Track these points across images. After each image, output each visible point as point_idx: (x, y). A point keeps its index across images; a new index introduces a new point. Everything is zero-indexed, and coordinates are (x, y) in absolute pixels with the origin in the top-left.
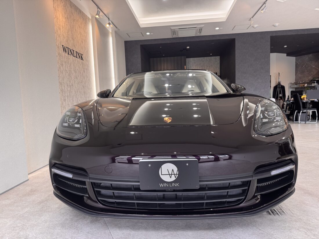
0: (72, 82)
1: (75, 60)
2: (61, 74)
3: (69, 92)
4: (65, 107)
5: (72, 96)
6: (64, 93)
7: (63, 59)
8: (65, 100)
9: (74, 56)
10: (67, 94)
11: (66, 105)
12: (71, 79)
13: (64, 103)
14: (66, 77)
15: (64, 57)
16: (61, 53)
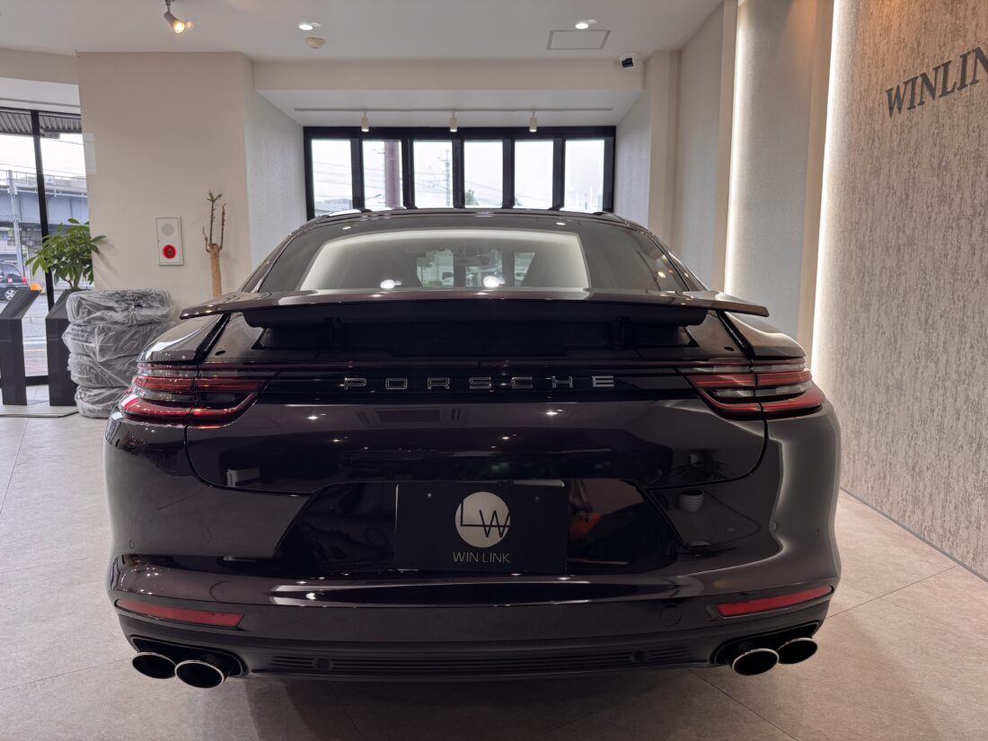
0: (913, 229)
1: (950, 108)
2: (866, 210)
3: (891, 276)
4: (864, 332)
5: (901, 290)
6: (867, 280)
8: (867, 306)
9: (945, 93)
10: (881, 282)
11: (868, 325)
12: (911, 216)
13: (864, 315)
14: (886, 215)
15: (891, 135)
16: (877, 129)
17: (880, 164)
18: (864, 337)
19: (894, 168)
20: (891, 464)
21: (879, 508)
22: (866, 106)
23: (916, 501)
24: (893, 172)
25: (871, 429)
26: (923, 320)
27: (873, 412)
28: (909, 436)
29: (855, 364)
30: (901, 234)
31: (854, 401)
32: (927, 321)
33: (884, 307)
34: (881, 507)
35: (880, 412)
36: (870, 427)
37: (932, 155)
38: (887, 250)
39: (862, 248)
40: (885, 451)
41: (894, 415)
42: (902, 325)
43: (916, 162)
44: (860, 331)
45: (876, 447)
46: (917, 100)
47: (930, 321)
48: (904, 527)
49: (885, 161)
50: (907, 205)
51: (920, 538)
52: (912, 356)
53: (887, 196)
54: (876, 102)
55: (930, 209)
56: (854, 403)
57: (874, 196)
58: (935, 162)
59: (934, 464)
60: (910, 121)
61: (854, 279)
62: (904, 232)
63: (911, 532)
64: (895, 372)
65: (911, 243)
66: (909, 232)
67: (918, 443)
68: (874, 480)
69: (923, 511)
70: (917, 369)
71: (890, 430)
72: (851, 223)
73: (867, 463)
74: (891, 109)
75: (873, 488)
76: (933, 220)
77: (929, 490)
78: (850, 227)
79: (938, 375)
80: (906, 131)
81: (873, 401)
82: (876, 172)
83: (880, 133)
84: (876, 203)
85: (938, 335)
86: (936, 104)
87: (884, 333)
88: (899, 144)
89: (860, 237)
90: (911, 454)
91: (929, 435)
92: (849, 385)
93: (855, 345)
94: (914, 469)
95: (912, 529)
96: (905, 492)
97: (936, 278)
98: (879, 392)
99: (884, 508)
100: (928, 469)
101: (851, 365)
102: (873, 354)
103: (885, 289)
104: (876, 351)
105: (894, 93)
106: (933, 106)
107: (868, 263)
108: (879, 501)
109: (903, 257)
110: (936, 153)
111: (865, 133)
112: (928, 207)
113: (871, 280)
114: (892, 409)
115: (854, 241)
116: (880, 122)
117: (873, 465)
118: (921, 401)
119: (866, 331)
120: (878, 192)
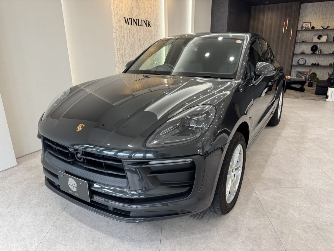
0: (136, 52)
1: (140, 29)
2: (122, 46)
7: (125, 31)
12: (134, 49)
14: (128, 48)
15: (127, 29)
16: (122, 26)
17: (124, 35)
19: (129, 37)
22: (117, 18)
30: (133, 53)
37: (137, 37)
38: (130, 56)
39: (122, 55)
43: (134, 37)
46: (133, 24)
49: (126, 35)
50: (133, 46)
53: (128, 43)
54: (121, 19)
55: (139, 48)
60: (132, 28)
66: (135, 52)
74: (126, 23)
80: (131, 30)
105: (126, 19)
106: (136, 27)
116: (123, 24)
120: (125, 42)
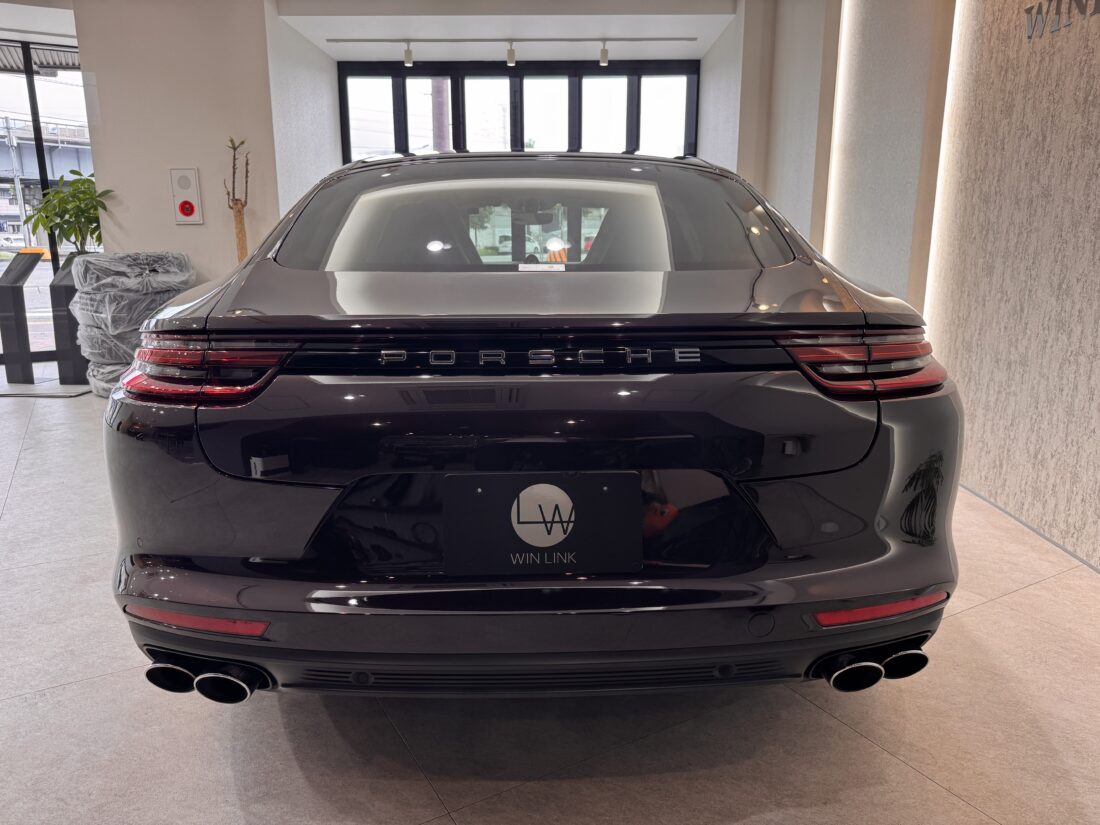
0: (1050, 178)
2: (994, 156)
3: (1020, 234)
4: (984, 300)
5: (1031, 250)
6: (991, 237)
8: (990, 270)
10: (1008, 241)
11: (990, 291)
12: (1047, 162)
13: (986, 280)
14: (1018, 161)
15: (1028, 64)
16: (1011, 57)
17: (1013, 100)
18: (984, 305)
19: (1030, 104)
20: (1009, 451)
21: (992, 500)
22: (1000, 29)
23: (1037, 493)
24: (1028, 110)
25: (988, 410)
26: (1055, 284)
27: (991, 392)
28: (1032, 418)
29: (972, 337)
31: (970, 379)
32: (1060, 285)
33: (1010, 270)
34: (996, 500)
35: (999, 392)
36: (987, 408)
37: (1077, 88)
38: (1017, 203)
39: (986, 201)
40: (1003, 436)
41: (1015, 394)
42: (1030, 291)
43: (1057, 96)
44: (980, 299)
45: (992, 431)
47: (1064, 286)
48: (1021, 522)
49: (1019, 96)
50: (1043, 148)
51: (1040, 534)
52: (1041, 328)
53: (1020, 138)
54: (1012, 24)
55: (1071, 153)
56: (969, 381)
57: (1004, 138)
58: (1081, 95)
59: (1060, 451)
60: (1053, 47)
61: (975, 238)
62: (1039, 181)
63: (1028, 527)
64: (1019, 346)
65: (1046, 194)
66: (1044, 181)
67: (1043, 426)
68: (989, 468)
69: (1045, 504)
70: (1046, 342)
71: (1010, 411)
72: (975, 172)
73: (981, 449)
75: (986, 478)
76: (1074, 165)
77: (1052, 480)
78: (973, 176)
79: (1070, 349)
80: (1047, 59)
81: (992, 379)
82: (1008, 110)
83: (1015, 62)
84: (1006, 147)
85: (1073, 302)
86: (1086, 25)
87: (1009, 300)
88: (1038, 76)
89: (985, 188)
90: (1033, 438)
91: (1055, 418)
92: (964, 362)
93: (973, 315)
94: (1036, 457)
95: (1030, 524)
96: (1024, 482)
97: (1075, 236)
98: (999, 369)
99: (998, 499)
100: (1052, 456)
101: (967, 338)
102: (994, 324)
103: (1012, 249)
104: (998, 323)
106: (1083, 27)
107: (993, 219)
108: (993, 492)
109: (1035, 211)
110: (1083, 84)
111: (996, 62)
112: (1069, 151)
113: (996, 239)
114: (1013, 388)
115: (977, 193)
116: (1016, 48)
117: (988, 452)
118: (1048, 378)
119: (987, 298)
120: (1009, 133)
